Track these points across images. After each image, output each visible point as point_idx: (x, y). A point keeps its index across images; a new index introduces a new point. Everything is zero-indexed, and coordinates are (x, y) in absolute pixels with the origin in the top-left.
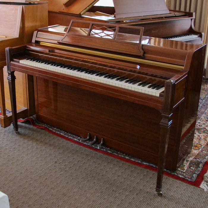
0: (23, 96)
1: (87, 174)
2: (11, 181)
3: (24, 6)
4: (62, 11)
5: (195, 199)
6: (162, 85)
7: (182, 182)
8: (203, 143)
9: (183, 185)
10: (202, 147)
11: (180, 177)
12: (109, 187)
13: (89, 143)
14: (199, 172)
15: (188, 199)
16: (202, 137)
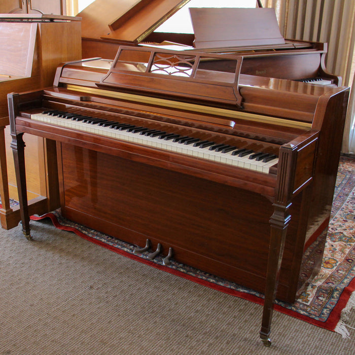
0: (40, 178)
1: (144, 308)
2: (13, 318)
3: (40, 24)
4: (107, 37)
5: (326, 351)
6: (274, 155)
7: (304, 323)
8: (339, 257)
9: (306, 327)
10: (338, 264)
11: (302, 314)
12: (181, 330)
13: (148, 256)
14: (334, 306)
15: (315, 351)
16: (338, 248)
